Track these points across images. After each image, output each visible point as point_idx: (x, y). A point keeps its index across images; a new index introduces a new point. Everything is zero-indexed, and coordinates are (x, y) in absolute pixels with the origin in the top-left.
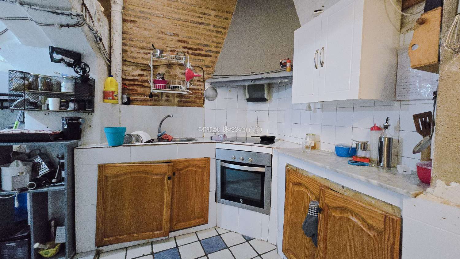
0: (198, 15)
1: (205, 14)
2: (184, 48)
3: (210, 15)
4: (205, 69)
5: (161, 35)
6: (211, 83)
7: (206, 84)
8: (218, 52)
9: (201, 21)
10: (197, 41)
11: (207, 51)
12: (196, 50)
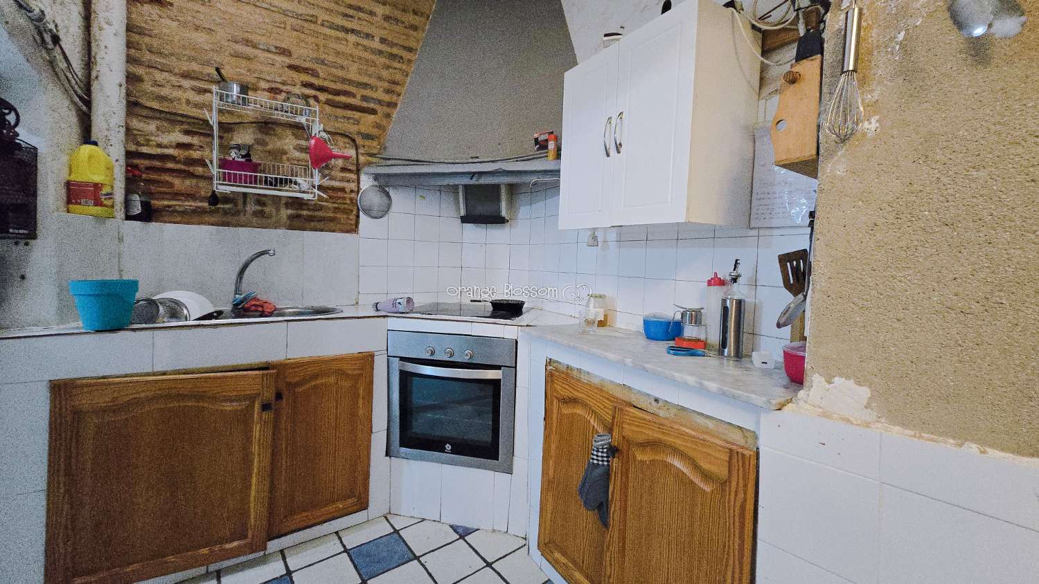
0: (342, 9)
1: (360, 9)
2: (307, 85)
3: (372, 13)
4: (359, 141)
5: (241, 48)
6: (376, 177)
7: (363, 178)
8: (392, 105)
9: (349, 25)
10: (340, 73)
11: (364, 98)
12: (338, 93)
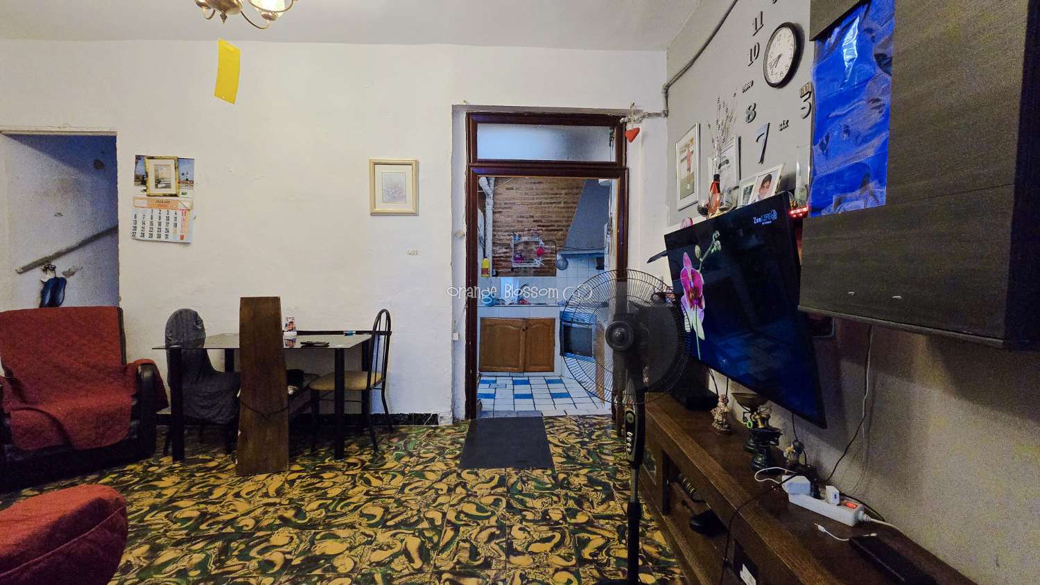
0: (551, 196)
1: (556, 194)
3: (561, 194)
4: (556, 242)
5: (520, 219)
6: (562, 255)
7: (558, 255)
8: (569, 226)
9: (553, 201)
10: (549, 219)
11: (558, 226)
12: (549, 226)
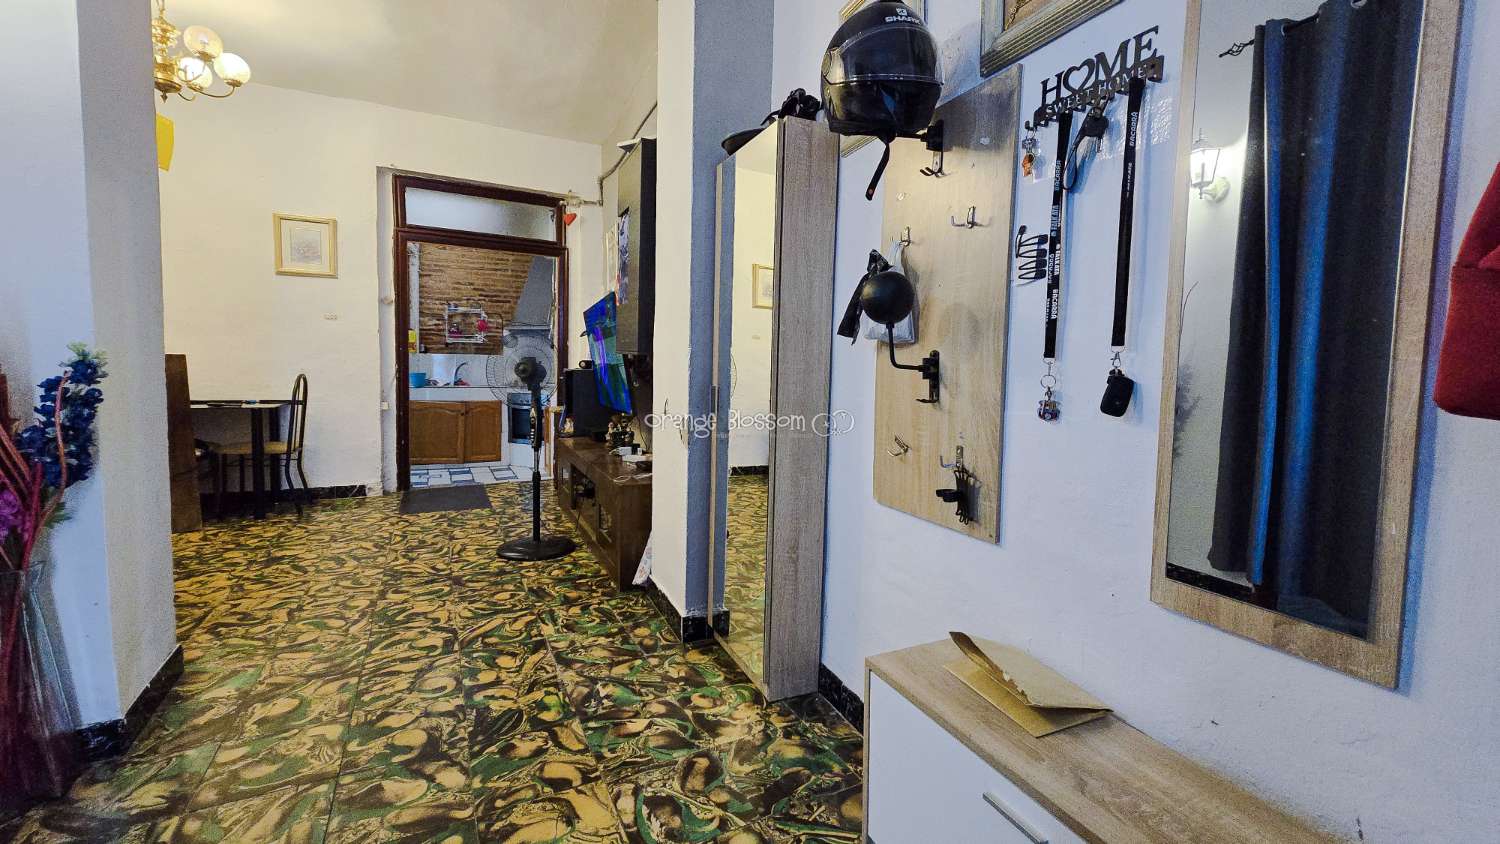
2: (481, 295)
4: (503, 315)
5: (456, 286)
6: (510, 331)
7: (505, 331)
8: (518, 298)
11: (505, 297)
12: (493, 296)
